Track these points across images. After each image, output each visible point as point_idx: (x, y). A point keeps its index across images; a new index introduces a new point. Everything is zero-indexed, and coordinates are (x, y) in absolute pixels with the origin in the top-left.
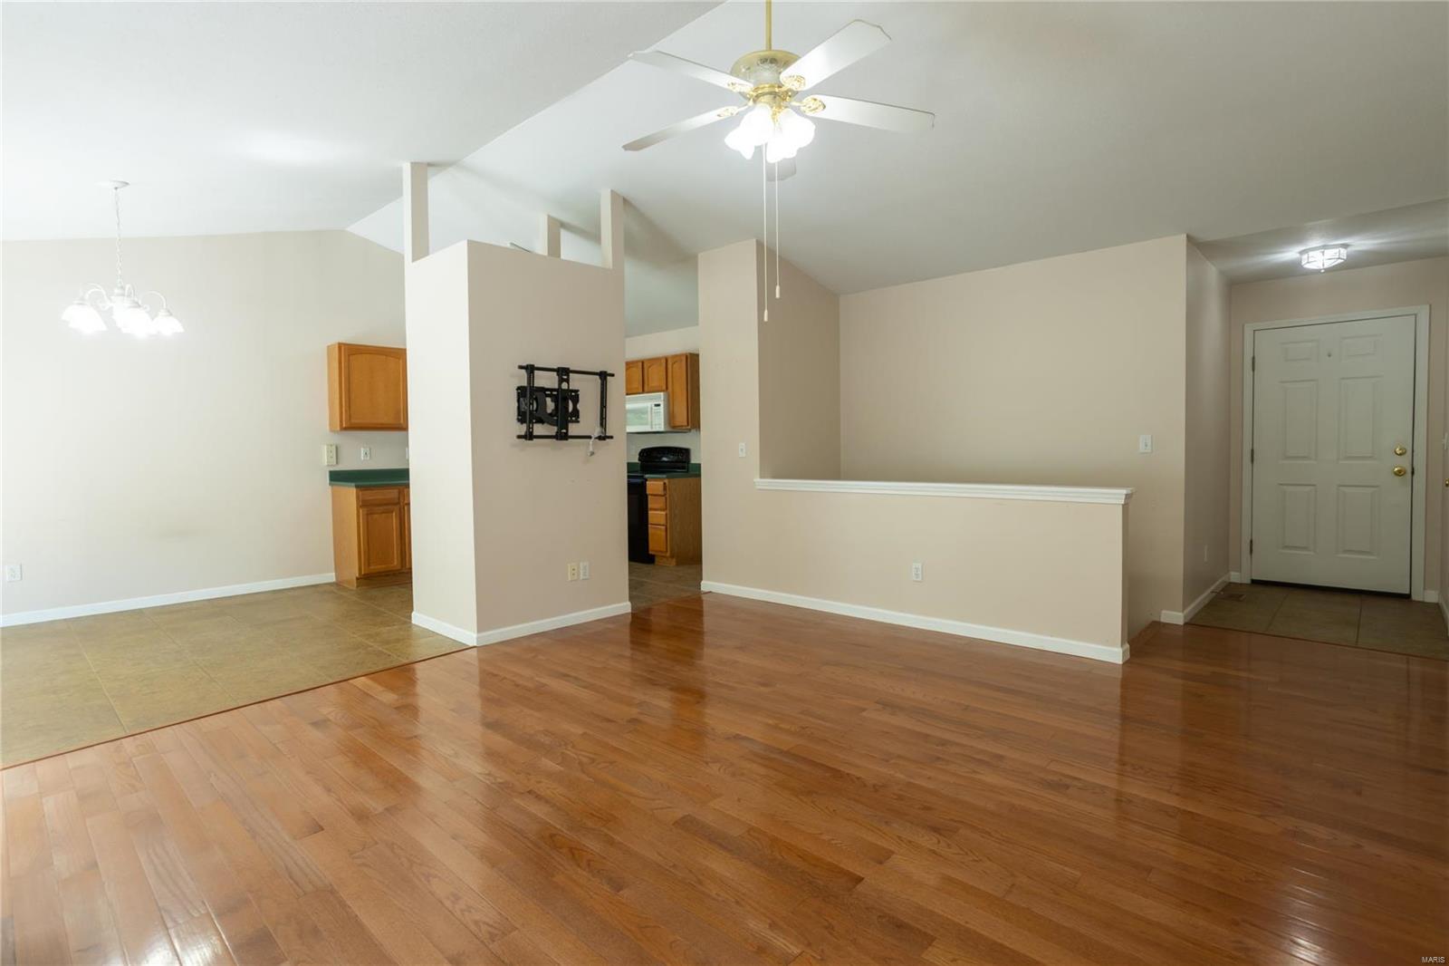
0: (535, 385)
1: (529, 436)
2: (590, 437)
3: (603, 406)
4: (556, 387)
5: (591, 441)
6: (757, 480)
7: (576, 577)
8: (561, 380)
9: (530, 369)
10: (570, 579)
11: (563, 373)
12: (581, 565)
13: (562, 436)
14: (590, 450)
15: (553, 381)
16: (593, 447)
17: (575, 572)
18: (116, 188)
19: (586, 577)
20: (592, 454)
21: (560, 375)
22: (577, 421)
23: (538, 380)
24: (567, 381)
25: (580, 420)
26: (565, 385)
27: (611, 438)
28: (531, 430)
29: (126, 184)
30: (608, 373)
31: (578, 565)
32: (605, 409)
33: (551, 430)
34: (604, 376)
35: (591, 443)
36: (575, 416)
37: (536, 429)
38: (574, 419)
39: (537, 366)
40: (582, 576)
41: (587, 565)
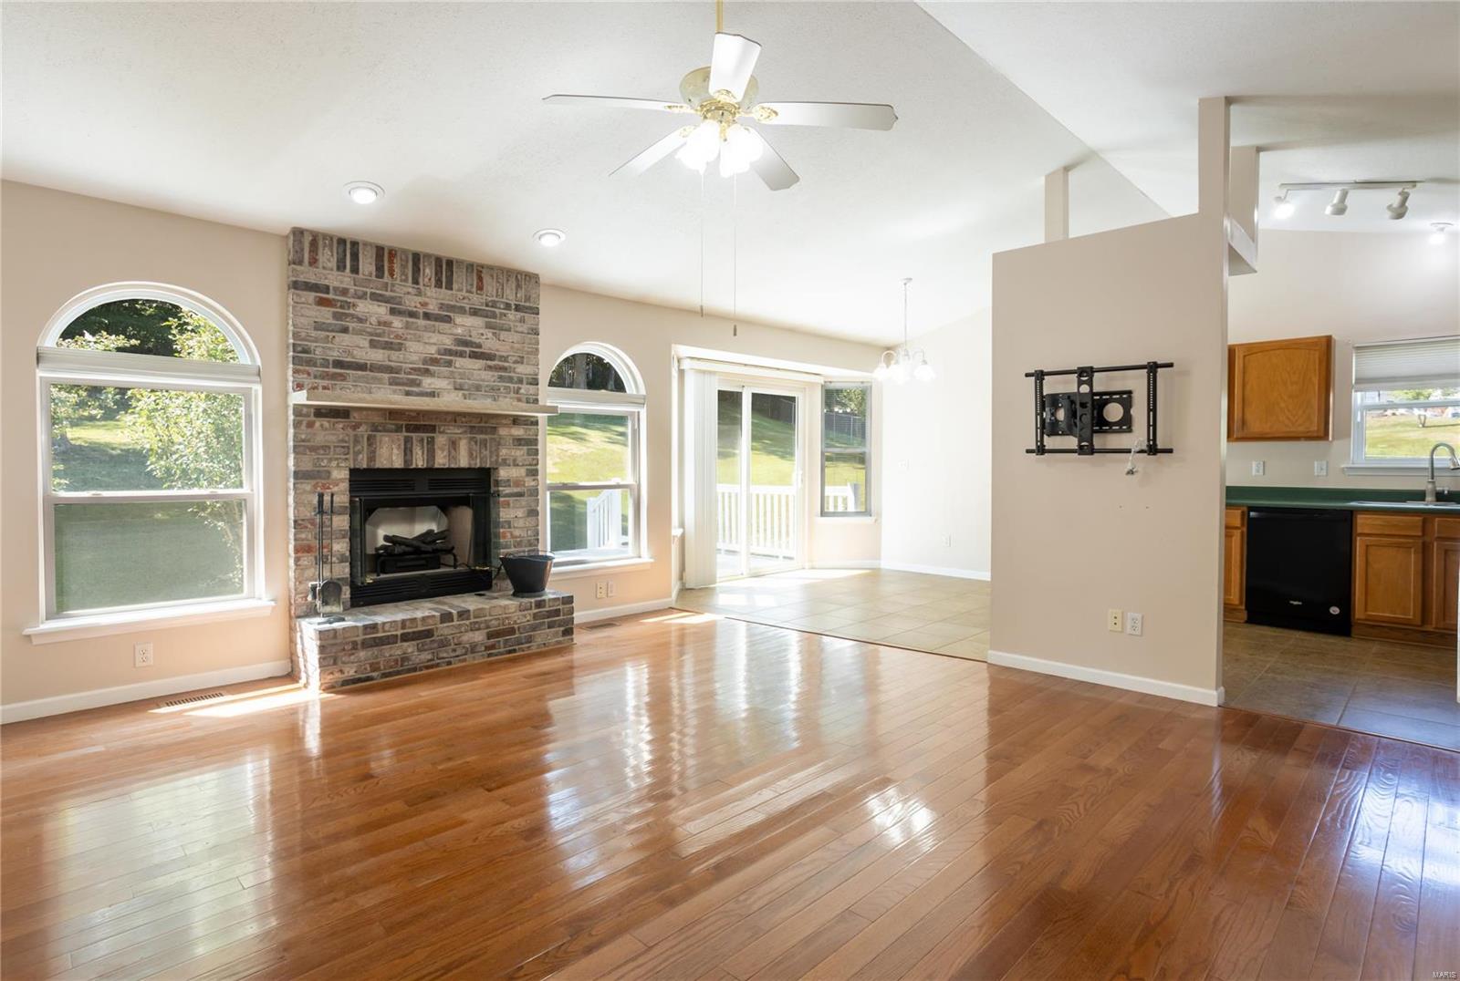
0: (1044, 393)
1: (1041, 450)
2: (1128, 451)
3: (1152, 409)
4: (1075, 392)
5: (1130, 456)
7: (1118, 628)
8: (1080, 383)
9: (1040, 376)
11: (1086, 373)
12: (1130, 616)
13: (1087, 449)
14: (1129, 467)
15: (1069, 385)
16: (1132, 464)
17: (1119, 621)
18: (905, 284)
19: (1134, 633)
20: (1131, 472)
21: (1080, 376)
22: (1130, 430)
23: (1051, 386)
24: (1090, 383)
25: (1133, 428)
26: (1085, 389)
27: (1170, 451)
28: (1045, 443)
29: (911, 279)
30: (1159, 362)
31: (1123, 613)
32: (1151, 413)
33: (1072, 442)
34: (1152, 368)
35: (1131, 458)
36: (1126, 423)
37: (1050, 442)
38: (1124, 427)
39: (1050, 370)
40: (1129, 630)
41: (1139, 616)
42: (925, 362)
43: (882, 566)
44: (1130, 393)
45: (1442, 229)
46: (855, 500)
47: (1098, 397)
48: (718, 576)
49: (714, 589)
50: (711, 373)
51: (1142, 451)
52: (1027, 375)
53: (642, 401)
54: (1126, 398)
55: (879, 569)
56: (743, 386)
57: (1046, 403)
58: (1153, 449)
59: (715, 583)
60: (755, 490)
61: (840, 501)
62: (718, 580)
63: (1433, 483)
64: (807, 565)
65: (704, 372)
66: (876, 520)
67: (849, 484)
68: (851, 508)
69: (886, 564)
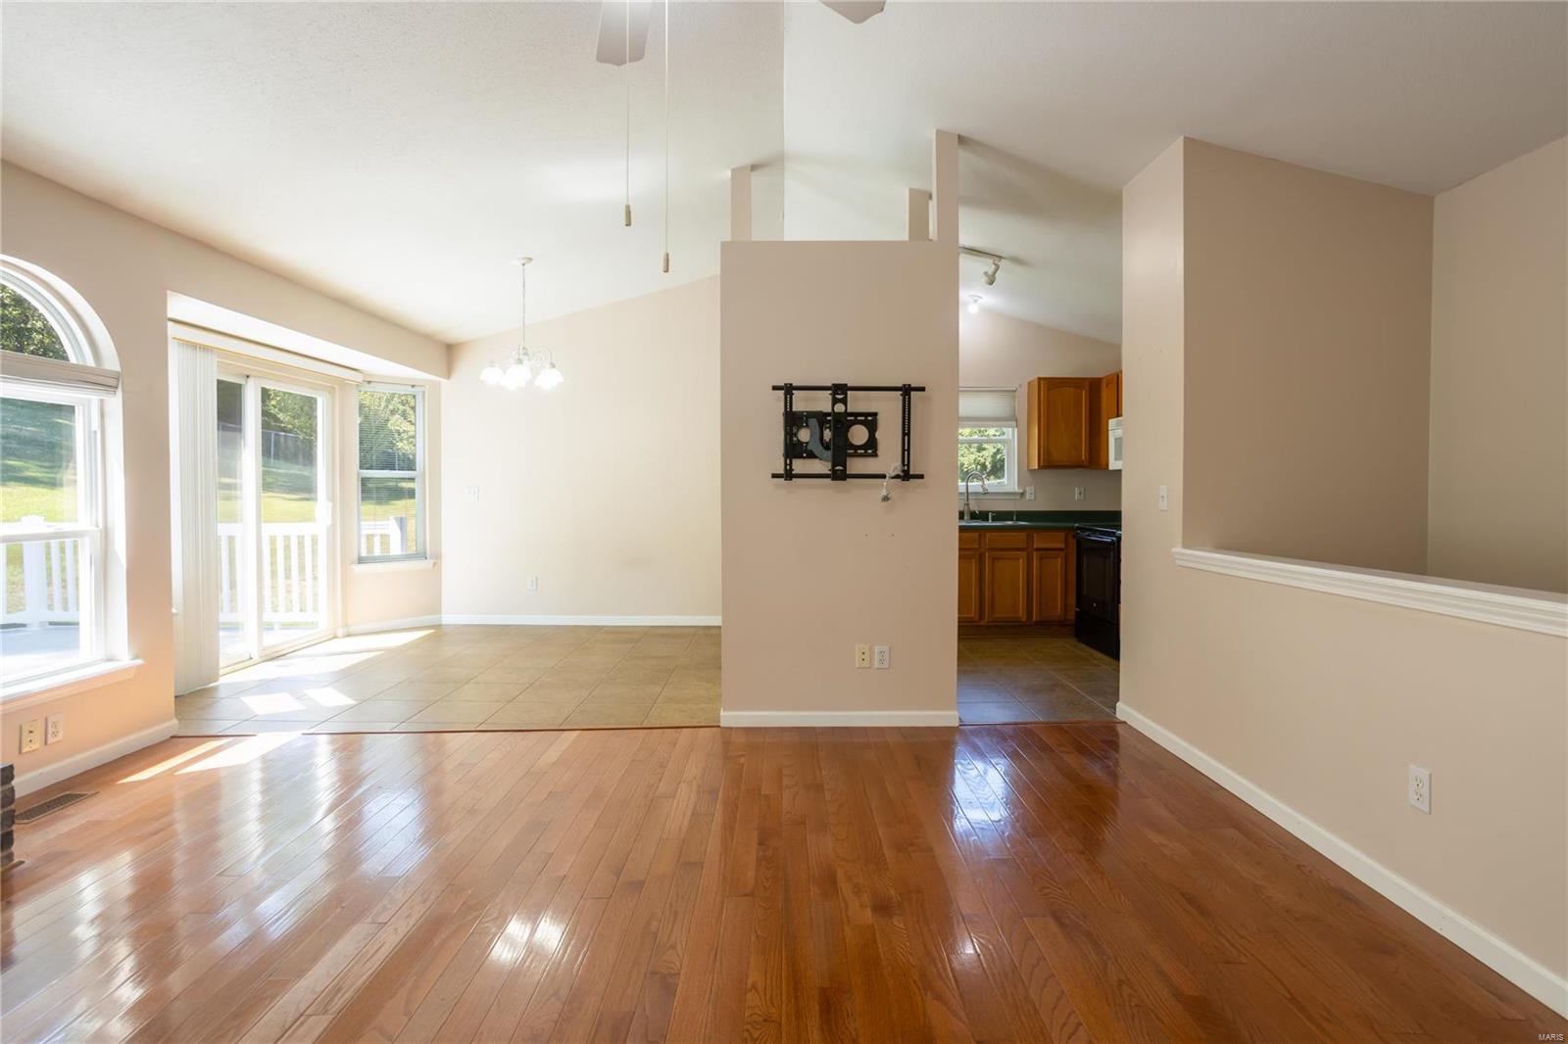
0: (794, 409)
1: (789, 475)
2: (883, 476)
3: (906, 433)
4: (830, 410)
5: (885, 482)
6: (1178, 549)
7: (866, 664)
8: (835, 401)
9: (789, 390)
10: (857, 666)
11: (839, 391)
12: (877, 649)
13: (839, 475)
14: (884, 493)
15: (823, 403)
16: (887, 490)
17: (865, 657)
18: (524, 265)
19: (883, 666)
20: (886, 499)
21: (834, 395)
22: (875, 455)
23: (802, 403)
24: (844, 401)
25: (879, 453)
26: (840, 408)
27: (921, 477)
28: (793, 467)
29: (531, 259)
30: (913, 385)
31: (870, 649)
32: (906, 438)
33: (821, 466)
34: (907, 390)
35: (885, 484)
36: (871, 447)
37: (799, 465)
38: (870, 451)
39: (799, 384)
40: (876, 664)
41: (886, 648)
42: (553, 366)
43: (444, 622)
44: (875, 415)
45: (976, 301)
46: (402, 539)
47: (852, 418)
48: (221, 664)
49: (215, 689)
50: (206, 349)
51: (897, 477)
52: (775, 388)
53: (113, 382)
54: (870, 421)
55: (440, 625)
56: (248, 377)
57: (793, 420)
58: (906, 475)
59: (217, 680)
60: (268, 530)
61: (377, 541)
62: (221, 672)
63: (968, 504)
64: (340, 632)
65: (194, 346)
66: (435, 564)
67: (391, 517)
68: (396, 549)
69: (452, 616)
